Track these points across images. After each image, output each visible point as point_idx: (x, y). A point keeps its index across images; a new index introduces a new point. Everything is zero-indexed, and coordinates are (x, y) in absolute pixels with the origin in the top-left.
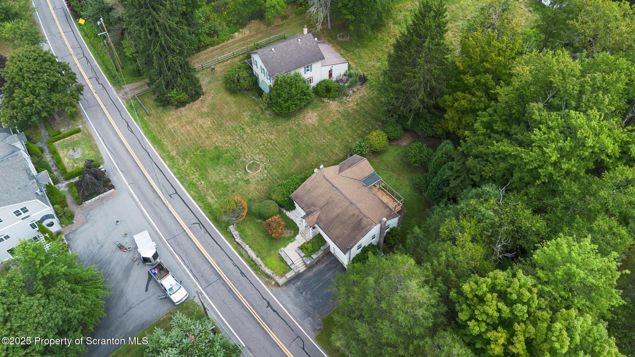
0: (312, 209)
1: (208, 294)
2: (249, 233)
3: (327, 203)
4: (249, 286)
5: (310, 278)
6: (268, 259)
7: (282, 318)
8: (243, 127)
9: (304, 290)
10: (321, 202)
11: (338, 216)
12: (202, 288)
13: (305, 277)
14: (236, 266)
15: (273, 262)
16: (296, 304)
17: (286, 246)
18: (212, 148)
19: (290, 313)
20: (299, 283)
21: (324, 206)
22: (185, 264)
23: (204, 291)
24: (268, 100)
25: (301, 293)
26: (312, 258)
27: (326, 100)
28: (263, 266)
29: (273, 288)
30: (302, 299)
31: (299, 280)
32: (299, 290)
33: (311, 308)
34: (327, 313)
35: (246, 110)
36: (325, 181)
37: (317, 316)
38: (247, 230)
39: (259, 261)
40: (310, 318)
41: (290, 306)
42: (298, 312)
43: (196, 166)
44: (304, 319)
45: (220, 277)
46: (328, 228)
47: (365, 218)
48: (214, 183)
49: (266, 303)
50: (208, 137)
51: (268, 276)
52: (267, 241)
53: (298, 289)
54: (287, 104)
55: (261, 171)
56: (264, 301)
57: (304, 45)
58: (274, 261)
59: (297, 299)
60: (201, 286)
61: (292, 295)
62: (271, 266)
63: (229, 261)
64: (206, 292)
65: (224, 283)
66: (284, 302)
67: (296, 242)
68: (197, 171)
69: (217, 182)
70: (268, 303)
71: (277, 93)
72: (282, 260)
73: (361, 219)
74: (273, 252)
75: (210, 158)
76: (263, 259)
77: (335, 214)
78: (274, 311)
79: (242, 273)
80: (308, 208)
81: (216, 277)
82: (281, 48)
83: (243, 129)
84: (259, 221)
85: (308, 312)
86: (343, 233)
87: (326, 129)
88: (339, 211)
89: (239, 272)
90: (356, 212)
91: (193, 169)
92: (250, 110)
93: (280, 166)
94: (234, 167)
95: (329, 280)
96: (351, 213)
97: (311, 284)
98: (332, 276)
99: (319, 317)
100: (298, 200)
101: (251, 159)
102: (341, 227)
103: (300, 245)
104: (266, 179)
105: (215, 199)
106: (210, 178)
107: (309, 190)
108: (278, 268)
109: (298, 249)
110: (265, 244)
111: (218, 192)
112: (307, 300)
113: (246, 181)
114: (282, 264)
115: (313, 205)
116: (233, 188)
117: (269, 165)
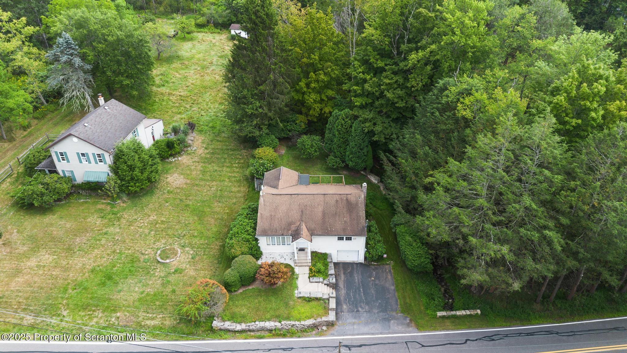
0: (293, 228)
2: (244, 311)
3: (302, 211)
5: (348, 294)
6: (295, 313)
7: (374, 344)
8: (104, 231)
9: (357, 307)
10: (295, 215)
11: (324, 214)
13: (342, 298)
14: (270, 350)
15: (303, 310)
16: (367, 324)
17: (297, 288)
18: (87, 274)
19: (373, 334)
20: (345, 307)
21: (301, 216)
24: (119, 182)
25: (358, 311)
26: (331, 275)
27: (172, 159)
28: (298, 323)
29: (332, 332)
30: (365, 314)
31: (342, 305)
32: (354, 311)
33: (381, 314)
34: (398, 305)
35: (86, 216)
36: (279, 197)
37: (394, 314)
38: (237, 310)
39: (287, 324)
40: (392, 322)
41: (366, 330)
42: (377, 327)
43: (85, 307)
44: (390, 327)
46: (327, 230)
47: (349, 196)
48: (137, 304)
49: (344, 348)
50: (66, 269)
51: (315, 327)
52: (273, 299)
53: (350, 311)
54: (146, 175)
55: (182, 253)
57: (115, 111)
59: (363, 319)
61: (354, 320)
62: (305, 315)
66: (356, 332)
67: (300, 276)
68: (94, 311)
69: (140, 300)
70: (347, 346)
71: (128, 166)
72: (309, 300)
73: (347, 199)
74: (291, 303)
75: (99, 285)
76: (287, 318)
77: (320, 215)
78: (361, 346)
79: (284, 350)
80: (288, 230)
82: (93, 121)
83: (106, 234)
84: (241, 291)
85: (385, 319)
86: (345, 222)
87: (202, 180)
88: (320, 209)
90: (337, 197)
91: (83, 314)
92: (92, 214)
93: (196, 234)
94: (143, 271)
95: (362, 282)
96: (333, 202)
97: (354, 297)
98: (360, 277)
99: (397, 313)
100: (269, 232)
101: (153, 251)
102: (337, 219)
103: (308, 275)
104: (197, 254)
105: (158, 317)
106: (124, 303)
107: (271, 215)
108: (314, 310)
109: (311, 279)
110: (274, 303)
111: (154, 307)
112: (369, 311)
113: (176, 271)
114: (314, 303)
115: (290, 224)
116: (169, 289)
117: (182, 241)
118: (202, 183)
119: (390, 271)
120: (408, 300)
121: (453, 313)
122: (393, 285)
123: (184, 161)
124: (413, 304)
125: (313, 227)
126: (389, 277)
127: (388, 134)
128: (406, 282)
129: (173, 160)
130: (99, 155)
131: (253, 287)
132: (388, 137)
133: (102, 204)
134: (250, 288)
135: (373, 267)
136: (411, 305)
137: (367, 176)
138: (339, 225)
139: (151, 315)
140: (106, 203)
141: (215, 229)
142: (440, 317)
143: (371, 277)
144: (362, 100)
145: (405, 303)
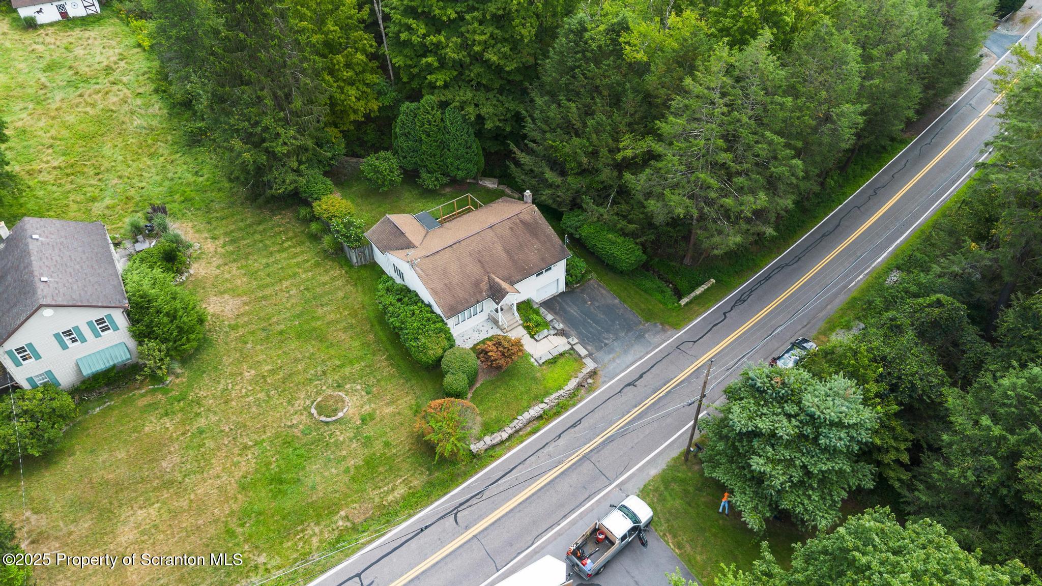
0: (484, 286)
1: (621, 474)
2: (494, 414)
3: (479, 261)
4: (598, 415)
6: (550, 383)
7: (652, 367)
10: (475, 270)
11: (508, 252)
12: (610, 484)
14: (559, 436)
15: (556, 376)
16: (626, 352)
17: (529, 354)
19: (641, 358)
21: (483, 267)
22: (558, 523)
23: (614, 481)
25: (606, 345)
26: (552, 320)
27: (180, 278)
28: (561, 392)
29: (601, 380)
30: (616, 344)
32: (602, 348)
33: (630, 334)
34: (637, 316)
35: (136, 427)
36: (437, 257)
37: (641, 327)
39: (551, 399)
40: (647, 336)
41: (630, 358)
42: (638, 349)
43: (285, 534)
44: (650, 342)
45: (585, 457)
46: (525, 269)
47: (520, 216)
48: (354, 487)
49: (628, 388)
51: (580, 385)
52: (515, 382)
55: (347, 395)
56: (624, 390)
57: (53, 237)
58: (553, 375)
59: (618, 350)
60: (606, 487)
61: (611, 356)
62: (562, 379)
63: (550, 449)
64: (617, 478)
65: (598, 449)
66: (624, 366)
67: (522, 340)
68: (303, 531)
69: (353, 480)
70: (629, 385)
72: (555, 360)
73: (521, 221)
74: (538, 374)
76: (547, 393)
77: (503, 255)
78: (641, 376)
79: (574, 426)
80: (481, 292)
81: (585, 464)
83: (200, 432)
84: (471, 395)
85: (637, 337)
87: (262, 287)
88: (499, 247)
89: (572, 430)
90: (508, 224)
91: (291, 543)
92: (142, 418)
93: (338, 363)
94: (317, 446)
95: (581, 312)
96: (508, 232)
97: (590, 333)
98: (575, 308)
99: (644, 325)
100: (460, 307)
101: (302, 414)
102: (526, 251)
103: (528, 336)
104: (368, 385)
105: (397, 483)
106: (337, 495)
107: (446, 285)
108: (567, 368)
109: (536, 337)
110: (520, 386)
111: (381, 477)
112: (617, 338)
113: (363, 420)
114: (561, 361)
115: (477, 284)
116: (378, 446)
117: (330, 381)
118: (268, 291)
119: (600, 285)
120: (643, 306)
121: (693, 295)
122: (615, 298)
123: (203, 272)
124: (650, 307)
125: (506, 273)
126: (604, 292)
127: (502, 114)
128: (625, 289)
129: (184, 278)
130: (100, 321)
131: (480, 382)
132: (503, 117)
133: (142, 396)
134: (478, 385)
135: (578, 290)
136: (649, 309)
137: (478, 183)
138: (533, 256)
139: (386, 488)
140: (146, 392)
141: (357, 344)
142: (684, 305)
143: (586, 303)
144: (444, 77)
145: (643, 310)
